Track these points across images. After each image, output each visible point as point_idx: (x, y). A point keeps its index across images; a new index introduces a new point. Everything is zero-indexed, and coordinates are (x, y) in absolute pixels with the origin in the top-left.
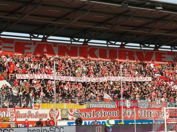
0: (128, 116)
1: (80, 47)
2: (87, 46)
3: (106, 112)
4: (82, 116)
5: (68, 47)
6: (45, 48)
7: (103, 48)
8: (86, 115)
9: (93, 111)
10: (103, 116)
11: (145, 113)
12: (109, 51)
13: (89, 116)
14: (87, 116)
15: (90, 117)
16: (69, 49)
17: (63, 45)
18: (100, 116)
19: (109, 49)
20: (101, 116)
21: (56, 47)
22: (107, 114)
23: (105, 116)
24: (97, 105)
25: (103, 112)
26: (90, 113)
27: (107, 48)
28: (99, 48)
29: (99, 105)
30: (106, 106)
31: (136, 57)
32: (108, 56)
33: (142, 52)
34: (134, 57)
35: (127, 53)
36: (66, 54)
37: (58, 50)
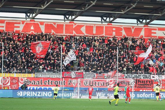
1: (66, 25)
3: (53, 81)
4: (32, 83)
5: (54, 25)
6: (32, 26)
7: (89, 25)
8: (35, 82)
9: (41, 80)
10: (50, 84)
11: (90, 83)
12: (95, 27)
13: (38, 84)
15: (39, 84)
16: (56, 26)
17: (49, 23)
18: (48, 84)
19: (96, 26)
20: (49, 84)
21: (43, 25)
22: (53, 83)
23: (52, 84)
24: (44, 75)
25: (50, 81)
26: (39, 82)
27: (94, 25)
28: (86, 25)
29: (46, 75)
30: (52, 77)
31: (124, 33)
32: (94, 32)
33: (131, 28)
34: (122, 33)
35: (114, 29)
36: (53, 31)
37: (44, 28)
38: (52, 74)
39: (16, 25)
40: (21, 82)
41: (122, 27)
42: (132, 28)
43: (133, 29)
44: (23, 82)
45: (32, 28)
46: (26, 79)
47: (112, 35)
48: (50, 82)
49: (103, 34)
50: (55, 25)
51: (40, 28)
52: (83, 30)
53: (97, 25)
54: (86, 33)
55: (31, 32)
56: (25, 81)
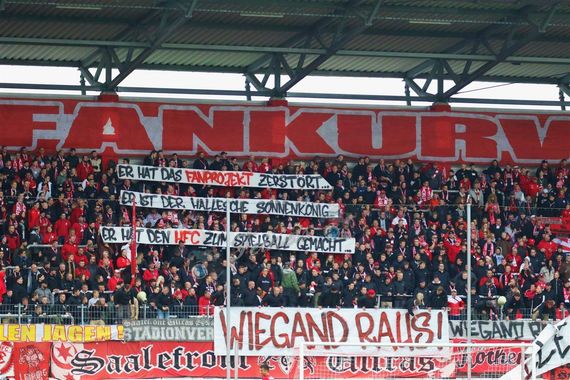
0: (283, 367)
1: (252, 113)
2: (281, 108)
3: (196, 355)
4: (106, 365)
5: (202, 116)
6: (109, 123)
7: (353, 113)
8: (117, 363)
9: (146, 351)
10: (184, 367)
11: (353, 358)
12: (380, 121)
13: (132, 368)
14: (122, 369)
15: (137, 368)
16: (210, 120)
17: (181, 108)
18: (172, 366)
19: (381, 114)
20: (177, 366)
21: (156, 115)
23: (190, 366)
24: (163, 328)
25: (184, 355)
26: (136, 359)
27: (373, 114)
28: (337, 112)
29: (168, 329)
30: (196, 335)
31: (503, 143)
32: (377, 142)
33: (533, 121)
34: (494, 143)
35: (461, 128)
36: (197, 141)
37: (162, 128)
38: (194, 325)
39: (38, 118)
40: (61, 359)
41: (495, 120)
42: (537, 123)
43: (542, 125)
44: (69, 359)
45: (109, 129)
46: (81, 348)
47: (453, 155)
48: (183, 359)
49: (413, 147)
50: (207, 115)
51: (142, 128)
52: (329, 132)
53: (385, 114)
54: (342, 145)
55: (105, 145)
56: (77, 358)
